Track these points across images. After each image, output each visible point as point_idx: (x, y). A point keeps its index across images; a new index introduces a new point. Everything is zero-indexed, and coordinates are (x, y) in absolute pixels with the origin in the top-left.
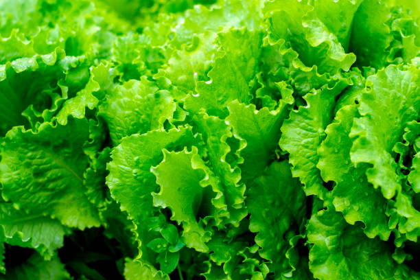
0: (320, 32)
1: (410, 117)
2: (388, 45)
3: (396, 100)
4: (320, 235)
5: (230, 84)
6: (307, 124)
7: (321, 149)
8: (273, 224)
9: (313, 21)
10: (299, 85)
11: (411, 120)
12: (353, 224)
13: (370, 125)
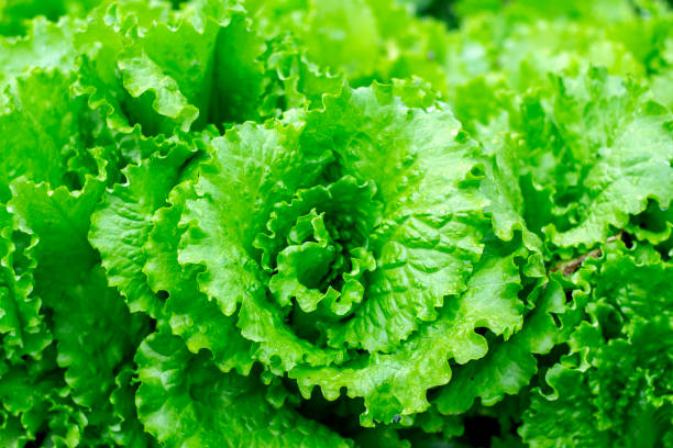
0: (144, 75)
1: (278, 197)
2: (263, 91)
3: (254, 173)
4: (154, 369)
5: (27, 152)
6: (129, 209)
7: (149, 245)
8: (95, 354)
9: (135, 59)
10: (128, 151)
11: (280, 201)
12: (196, 352)
13: (211, 209)
